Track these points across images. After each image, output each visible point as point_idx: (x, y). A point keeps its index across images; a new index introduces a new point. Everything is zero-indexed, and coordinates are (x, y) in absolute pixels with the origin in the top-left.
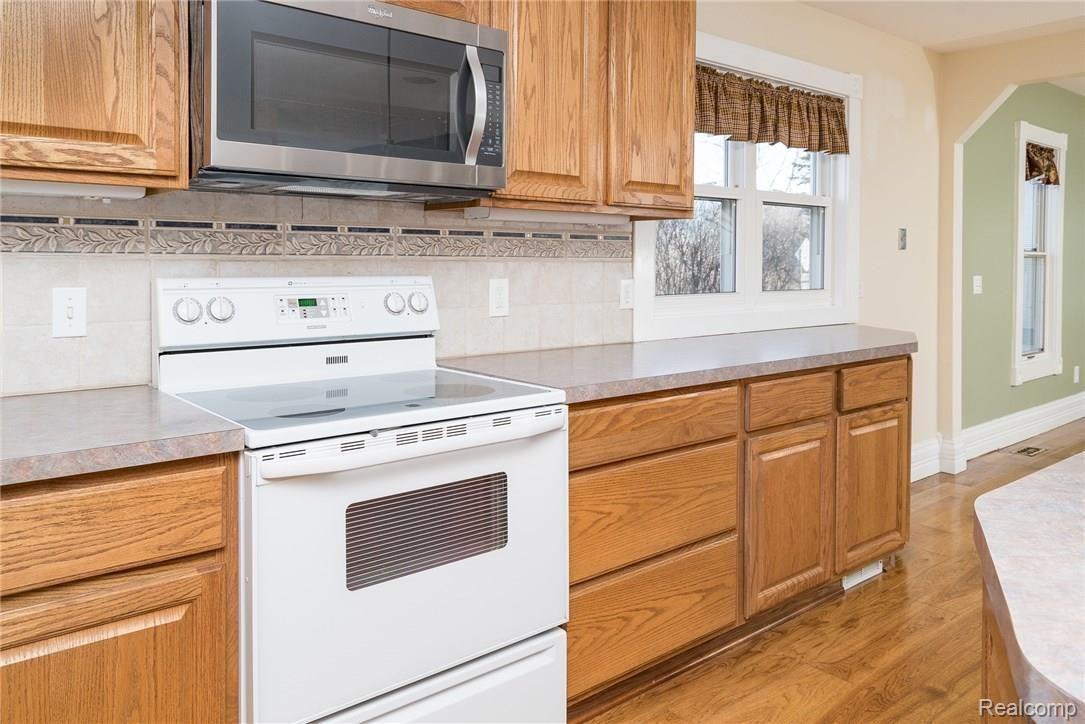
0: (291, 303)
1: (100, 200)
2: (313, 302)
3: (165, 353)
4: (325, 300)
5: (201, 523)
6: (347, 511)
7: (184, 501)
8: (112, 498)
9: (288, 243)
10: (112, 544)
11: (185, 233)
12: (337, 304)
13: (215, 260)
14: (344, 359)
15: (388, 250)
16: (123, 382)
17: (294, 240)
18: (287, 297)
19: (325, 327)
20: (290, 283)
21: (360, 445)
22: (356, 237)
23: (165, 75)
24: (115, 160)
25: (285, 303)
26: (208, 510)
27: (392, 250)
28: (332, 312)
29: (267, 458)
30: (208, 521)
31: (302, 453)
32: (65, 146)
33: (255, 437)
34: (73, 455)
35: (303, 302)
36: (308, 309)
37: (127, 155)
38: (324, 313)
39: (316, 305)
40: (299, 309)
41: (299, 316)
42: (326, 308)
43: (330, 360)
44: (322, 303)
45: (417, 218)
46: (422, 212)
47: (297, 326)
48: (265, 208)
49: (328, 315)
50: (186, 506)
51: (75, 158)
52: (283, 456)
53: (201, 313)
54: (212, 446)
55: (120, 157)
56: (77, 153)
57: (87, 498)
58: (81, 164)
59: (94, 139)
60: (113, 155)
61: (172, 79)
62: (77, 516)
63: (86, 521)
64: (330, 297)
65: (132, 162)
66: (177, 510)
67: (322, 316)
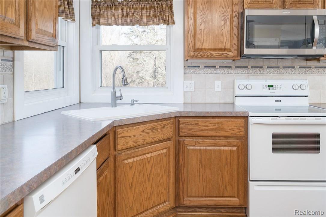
0: (266, 86)
1: (224, 62)
2: (272, 86)
3: (237, 96)
4: (275, 85)
5: (239, 130)
6: (272, 134)
7: (236, 125)
8: (223, 122)
9: (266, 71)
10: (223, 131)
11: (241, 69)
12: (279, 86)
13: (248, 75)
14: (280, 101)
15: (295, 72)
16: (228, 102)
17: (268, 70)
18: (265, 84)
19: (275, 92)
20: (266, 81)
21: (276, 119)
22: (285, 69)
23: (236, 35)
24: (226, 54)
25: (265, 86)
26: (241, 128)
27: (296, 72)
28: (277, 88)
29: (253, 119)
30: (241, 130)
31: (261, 119)
32: (217, 52)
33: (251, 114)
34: (216, 112)
35: (269, 86)
36: (271, 87)
37: (228, 53)
38: (275, 89)
39: (273, 86)
40: (268, 87)
41: (268, 89)
42: (275, 87)
43: (276, 101)
44: (274, 86)
45: (304, 63)
46: (306, 61)
47: (267, 92)
48: (260, 63)
49: (276, 89)
50: (236, 126)
51: (218, 55)
52: (257, 119)
53: (244, 88)
54: (242, 114)
55: (227, 54)
56: (219, 53)
57: (218, 121)
58: (219, 55)
59: (222, 50)
60: (225, 53)
61: (237, 36)
62: (217, 124)
63: (218, 126)
64: (276, 85)
65: (229, 55)
66: (235, 127)
67: (274, 90)
